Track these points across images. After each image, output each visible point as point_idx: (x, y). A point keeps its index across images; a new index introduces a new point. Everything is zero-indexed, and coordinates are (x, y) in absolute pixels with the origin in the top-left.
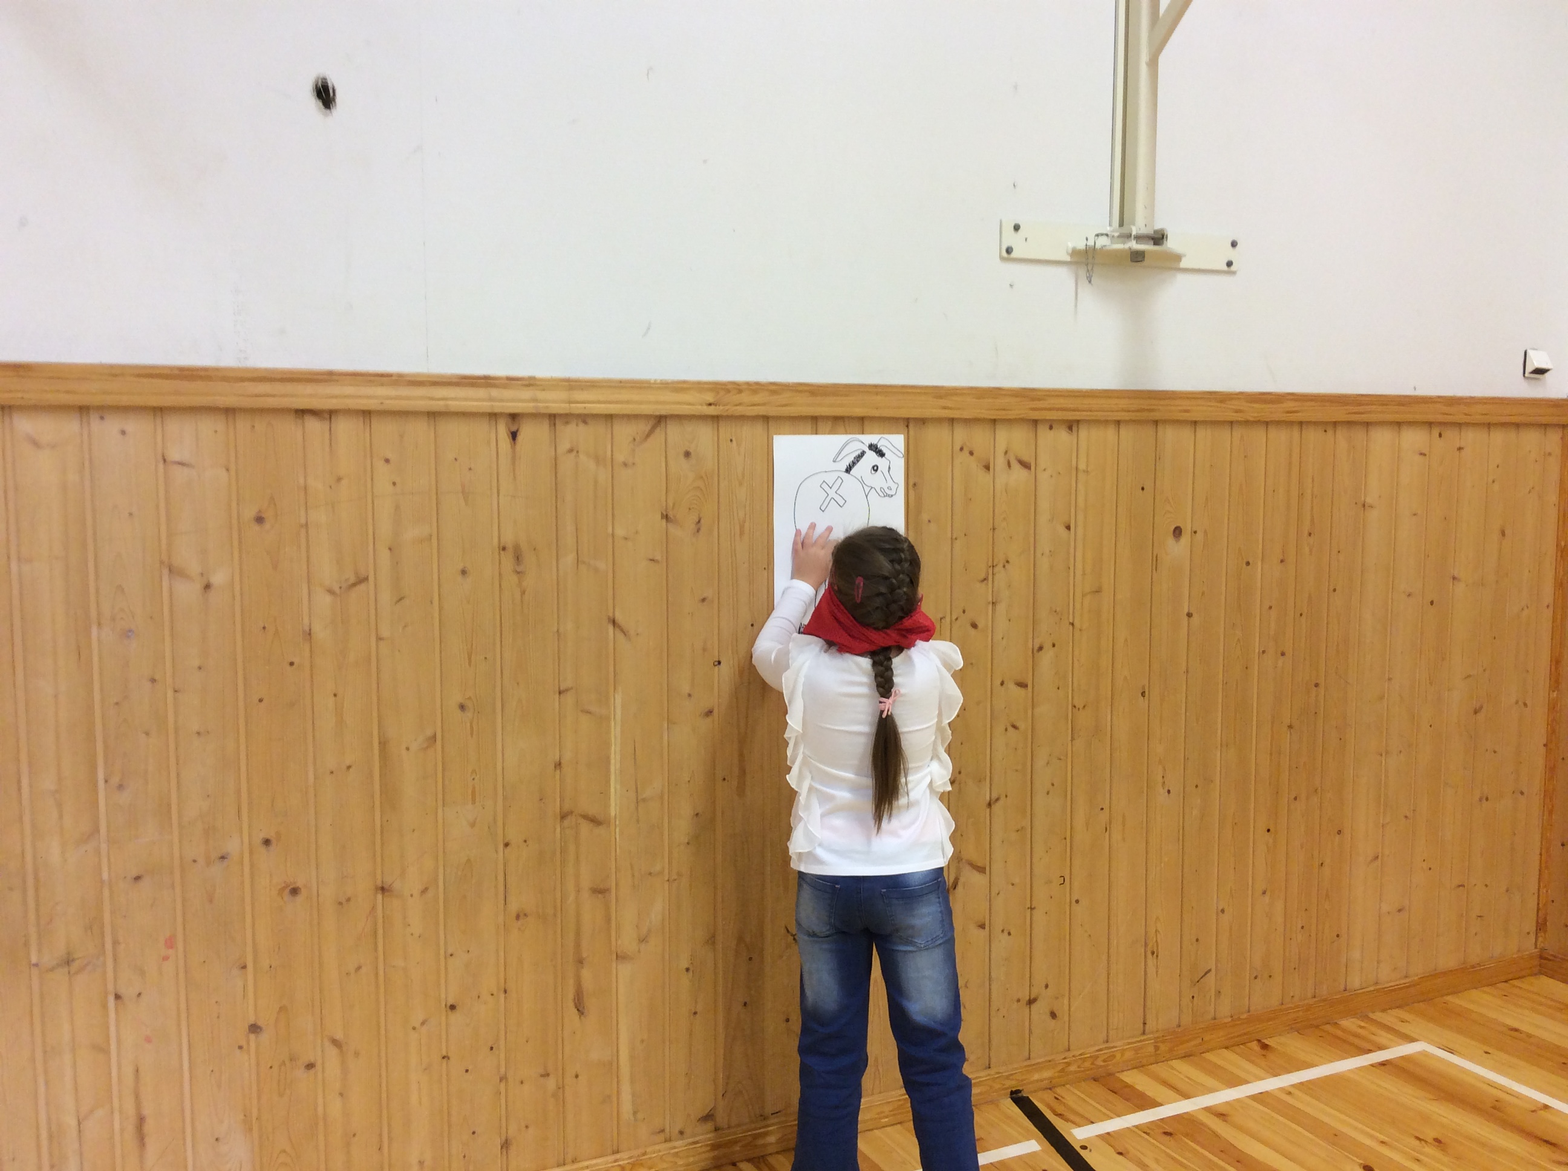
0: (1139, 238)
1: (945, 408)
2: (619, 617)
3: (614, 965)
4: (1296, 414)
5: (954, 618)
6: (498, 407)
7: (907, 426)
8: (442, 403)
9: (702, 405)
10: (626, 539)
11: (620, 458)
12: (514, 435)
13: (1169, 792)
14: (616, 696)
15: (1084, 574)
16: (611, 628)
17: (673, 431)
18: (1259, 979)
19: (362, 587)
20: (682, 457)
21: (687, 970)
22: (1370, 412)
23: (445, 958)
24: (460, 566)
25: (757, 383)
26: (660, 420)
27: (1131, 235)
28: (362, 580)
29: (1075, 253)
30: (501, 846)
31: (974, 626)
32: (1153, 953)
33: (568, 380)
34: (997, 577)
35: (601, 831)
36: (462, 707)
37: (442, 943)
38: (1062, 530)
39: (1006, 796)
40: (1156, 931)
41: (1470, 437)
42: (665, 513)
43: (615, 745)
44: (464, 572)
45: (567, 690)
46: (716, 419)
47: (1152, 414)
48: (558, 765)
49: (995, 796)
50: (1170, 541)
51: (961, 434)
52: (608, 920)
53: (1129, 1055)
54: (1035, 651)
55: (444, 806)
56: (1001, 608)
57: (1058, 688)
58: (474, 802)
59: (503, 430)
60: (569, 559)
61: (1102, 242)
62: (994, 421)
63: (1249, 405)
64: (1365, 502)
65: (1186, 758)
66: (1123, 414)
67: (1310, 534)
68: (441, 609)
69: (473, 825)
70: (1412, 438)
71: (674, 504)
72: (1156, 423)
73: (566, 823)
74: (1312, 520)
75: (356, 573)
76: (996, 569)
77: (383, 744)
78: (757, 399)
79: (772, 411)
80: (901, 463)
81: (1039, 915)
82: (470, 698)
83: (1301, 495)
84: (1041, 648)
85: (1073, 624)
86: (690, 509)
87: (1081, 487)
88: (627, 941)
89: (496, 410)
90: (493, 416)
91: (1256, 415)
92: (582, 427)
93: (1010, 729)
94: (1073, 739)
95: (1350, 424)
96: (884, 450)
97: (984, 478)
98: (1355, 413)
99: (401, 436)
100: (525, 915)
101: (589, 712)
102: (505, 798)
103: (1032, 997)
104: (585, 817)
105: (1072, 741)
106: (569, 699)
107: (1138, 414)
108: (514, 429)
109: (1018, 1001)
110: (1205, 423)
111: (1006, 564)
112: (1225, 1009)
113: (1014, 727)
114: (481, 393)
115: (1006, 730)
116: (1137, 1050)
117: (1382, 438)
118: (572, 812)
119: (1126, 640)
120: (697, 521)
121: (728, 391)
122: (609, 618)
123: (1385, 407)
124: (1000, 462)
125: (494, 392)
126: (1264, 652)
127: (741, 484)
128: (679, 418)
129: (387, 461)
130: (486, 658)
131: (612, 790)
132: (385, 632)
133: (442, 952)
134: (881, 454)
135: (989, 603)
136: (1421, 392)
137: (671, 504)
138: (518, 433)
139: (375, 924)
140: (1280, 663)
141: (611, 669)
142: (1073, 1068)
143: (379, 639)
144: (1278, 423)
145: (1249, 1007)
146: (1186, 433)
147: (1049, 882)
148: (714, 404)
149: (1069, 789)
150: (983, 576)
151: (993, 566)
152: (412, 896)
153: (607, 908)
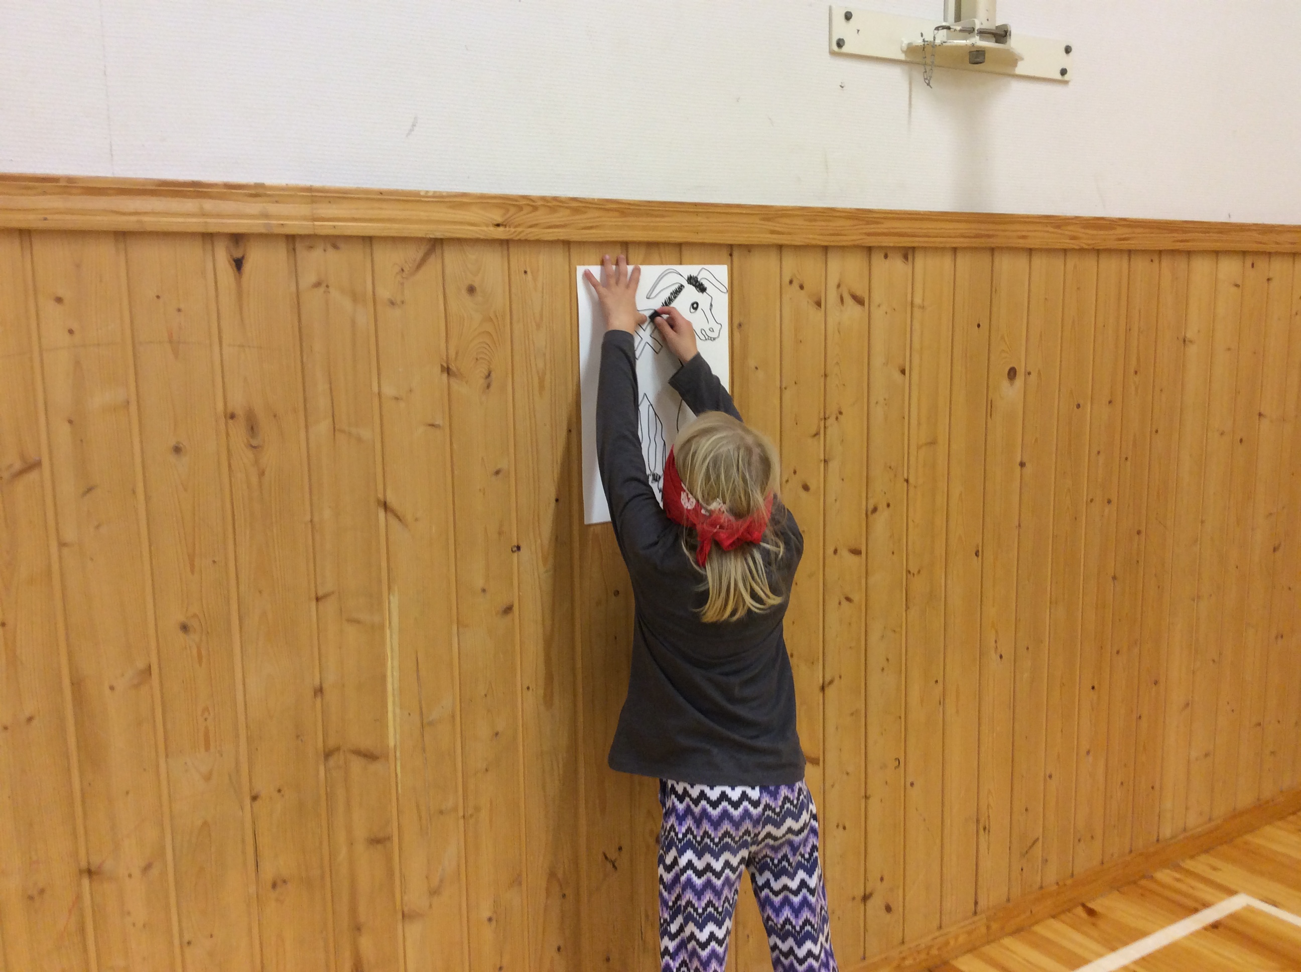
0: (983, 33)
1: (773, 232)
2: (391, 499)
3: (400, 927)
4: (1126, 242)
5: (784, 480)
6: (214, 225)
7: (731, 255)
8: (133, 218)
9: (487, 225)
10: (397, 399)
11: (384, 293)
12: (238, 264)
13: (1001, 657)
14: (391, 598)
15: (919, 424)
16: (382, 514)
17: (452, 258)
18: (1082, 842)
19: (33, 476)
20: (464, 292)
21: (490, 920)
22: (1193, 240)
23: (182, 947)
24: (172, 442)
25: (555, 199)
26: (436, 244)
27: (974, 29)
28: (32, 466)
29: (911, 50)
30: (247, 801)
31: (806, 488)
32: (985, 829)
33: (310, 189)
34: (829, 431)
35: (376, 767)
36: (185, 628)
37: (175, 929)
38: (897, 375)
39: (840, 677)
40: (988, 806)
41: (1278, 267)
42: (445, 365)
43: (392, 659)
44: (177, 450)
45: (326, 596)
46: (505, 243)
47: (991, 240)
48: (319, 691)
49: (828, 678)
50: (1005, 383)
51: (790, 263)
52: (390, 873)
53: (961, 939)
54: (869, 513)
55: (167, 756)
56: (834, 465)
57: (893, 553)
58: (207, 748)
59: (222, 256)
60: (322, 428)
61: (941, 36)
62: (826, 249)
63: (1083, 230)
64: (1185, 336)
65: (1018, 619)
66: (962, 240)
67: (1136, 373)
68: (147, 498)
69: (208, 778)
70: (1229, 268)
71: (457, 353)
72: (992, 250)
73: (332, 762)
74: (1138, 360)
75: (23, 457)
76: (829, 422)
77: (77, 684)
78: (555, 218)
79: (574, 235)
80: (725, 298)
81: (874, 802)
82: (195, 616)
83: (1128, 330)
84: (875, 510)
85: (907, 481)
86: (477, 359)
87: (917, 326)
88: (416, 897)
89: (211, 229)
90: (208, 237)
91: (1090, 242)
92: (332, 254)
93: (844, 602)
94: (907, 608)
95: (1173, 252)
96: (706, 284)
97: (816, 316)
98: (1182, 241)
99: (78, 266)
100: (285, 882)
101: (358, 622)
102: (249, 739)
103: (867, 893)
104: (358, 753)
105: (906, 611)
106: (330, 606)
107: (978, 240)
108: (238, 255)
109: (854, 898)
110: (1040, 250)
111: (839, 416)
112: (1052, 875)
113: (848, 599)
114: (190, 205)
115: (840, 603)
116: (969, 933)
117: (1201, 267)
118: (338, 749)
119: (961, 495)
120: (487, 374)
121: (520, 208)
122: (378, 501)
123: (1207, 235)
124: (832, 297)
125: (209, 205)
126: (1092, 501)
127: (538, 326)
128: (459, 242)
129: (59, 300)
130: (214, 562)
131: (390, 715)
132: (70, 534)
133: (176, 942)
134: (702, 289)
135: (821, 461)
136: (1237, 219)
137: (452, 353)
138: (244, 261)
139: (82, 916)
140: (1107, 510)
141: (384, 564)
142: (908, 962)
143: (62, 544)
144: (1109, 251)
145: (1073, 871)
146: (1022, 262)
147: (884, 767)
148: (502, 225)
149: (904, 661)
150: (814, 431)
151: (825, 419)
152: (130, 876)
153: (389, 859)
